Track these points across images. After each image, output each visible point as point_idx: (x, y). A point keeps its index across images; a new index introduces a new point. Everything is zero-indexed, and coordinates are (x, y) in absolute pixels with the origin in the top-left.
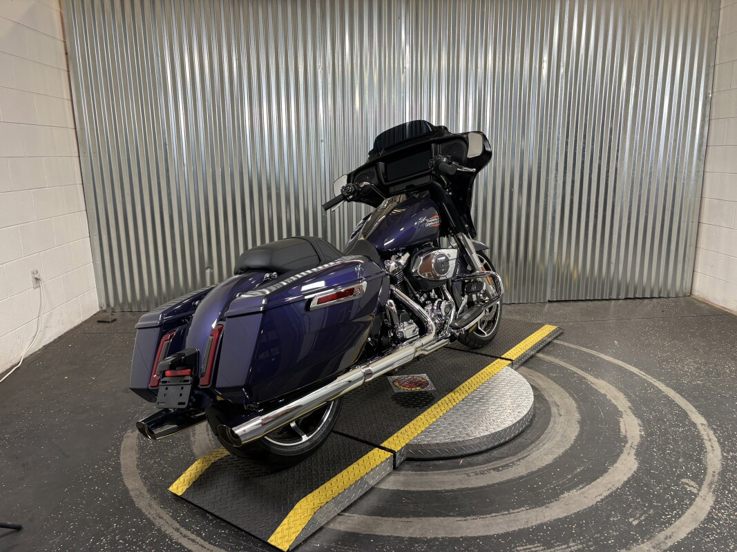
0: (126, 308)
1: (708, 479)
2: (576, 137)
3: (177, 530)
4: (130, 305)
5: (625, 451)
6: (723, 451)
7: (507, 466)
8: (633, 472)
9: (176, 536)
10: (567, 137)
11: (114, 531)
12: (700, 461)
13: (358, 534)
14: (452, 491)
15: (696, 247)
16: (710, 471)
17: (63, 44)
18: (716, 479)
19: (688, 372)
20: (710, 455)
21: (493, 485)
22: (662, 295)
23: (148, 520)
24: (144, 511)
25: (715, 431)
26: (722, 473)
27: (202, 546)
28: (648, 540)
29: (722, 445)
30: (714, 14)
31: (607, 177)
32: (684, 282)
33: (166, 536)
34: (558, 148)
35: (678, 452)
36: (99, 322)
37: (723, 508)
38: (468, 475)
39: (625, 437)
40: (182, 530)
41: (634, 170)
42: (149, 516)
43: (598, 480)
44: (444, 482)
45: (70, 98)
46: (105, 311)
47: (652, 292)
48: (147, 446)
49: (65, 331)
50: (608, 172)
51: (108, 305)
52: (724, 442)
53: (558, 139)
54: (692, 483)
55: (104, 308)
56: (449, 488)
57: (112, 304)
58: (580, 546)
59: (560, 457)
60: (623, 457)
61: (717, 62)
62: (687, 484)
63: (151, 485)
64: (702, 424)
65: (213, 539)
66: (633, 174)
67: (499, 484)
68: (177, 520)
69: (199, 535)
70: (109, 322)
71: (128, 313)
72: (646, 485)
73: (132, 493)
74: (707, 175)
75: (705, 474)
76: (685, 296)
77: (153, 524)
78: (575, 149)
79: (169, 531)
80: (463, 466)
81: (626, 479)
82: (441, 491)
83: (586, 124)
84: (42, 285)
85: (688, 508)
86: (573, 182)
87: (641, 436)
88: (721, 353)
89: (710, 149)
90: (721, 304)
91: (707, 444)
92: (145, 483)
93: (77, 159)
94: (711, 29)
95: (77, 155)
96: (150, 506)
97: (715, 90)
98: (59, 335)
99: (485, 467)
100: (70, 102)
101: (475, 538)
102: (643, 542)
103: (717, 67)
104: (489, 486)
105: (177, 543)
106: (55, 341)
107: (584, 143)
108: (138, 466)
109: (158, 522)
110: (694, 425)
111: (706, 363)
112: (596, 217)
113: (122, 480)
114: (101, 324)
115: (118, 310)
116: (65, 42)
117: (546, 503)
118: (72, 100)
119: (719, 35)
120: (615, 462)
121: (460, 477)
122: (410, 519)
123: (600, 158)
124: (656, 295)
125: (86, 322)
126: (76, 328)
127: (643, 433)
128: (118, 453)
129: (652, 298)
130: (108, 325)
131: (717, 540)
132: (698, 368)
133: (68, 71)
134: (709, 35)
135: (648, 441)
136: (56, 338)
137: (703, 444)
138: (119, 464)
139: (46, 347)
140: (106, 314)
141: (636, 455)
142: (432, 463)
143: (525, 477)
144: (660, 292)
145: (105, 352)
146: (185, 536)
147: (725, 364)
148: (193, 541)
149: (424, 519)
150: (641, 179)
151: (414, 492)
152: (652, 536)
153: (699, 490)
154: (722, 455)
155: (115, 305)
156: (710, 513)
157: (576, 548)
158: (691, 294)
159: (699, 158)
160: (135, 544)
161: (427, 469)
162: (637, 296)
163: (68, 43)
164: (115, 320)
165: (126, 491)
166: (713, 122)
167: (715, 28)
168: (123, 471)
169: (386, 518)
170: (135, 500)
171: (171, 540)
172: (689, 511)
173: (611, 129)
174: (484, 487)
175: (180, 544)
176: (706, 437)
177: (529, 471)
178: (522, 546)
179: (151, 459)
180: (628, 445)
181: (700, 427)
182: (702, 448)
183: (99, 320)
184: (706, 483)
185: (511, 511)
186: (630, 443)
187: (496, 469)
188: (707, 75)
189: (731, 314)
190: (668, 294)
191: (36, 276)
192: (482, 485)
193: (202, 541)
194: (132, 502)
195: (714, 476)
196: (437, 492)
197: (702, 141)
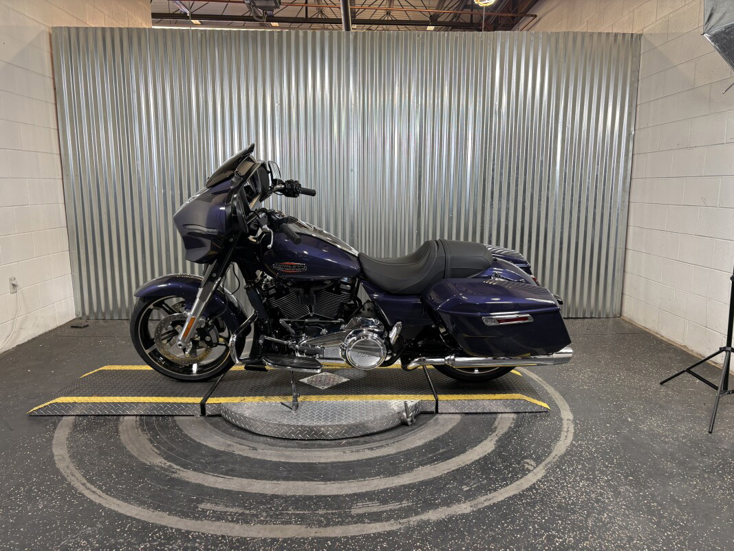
0: (100, 316)
1: (548, 460)
2: (510, 168)
3: (84, 484)
4: (104, 314)
5: (489, 439)
6: (574, 440)
7: (382, 446)
8: (486, 453)
9: (81, 489)
10: (502, 168)
11: (33, 482)
12: (549, 447)
13: (231, 491)
14: (325, 463)
15: (624, 271)
16: (553, 454)
17: (52, 80)
18: (555, 460)
19: (581, 379)
20: (560, 443)
21: (362, 460)
22: (593, 316)
23: (63, 477)
24: (61, 470)
25: (576, 424)
26: (562, 457)
27: (100, 496)
28: (469, 501)
29: (576, 435)
30: (635, 58)
31: (539, 205)
32: (614, 304)
33: (73, 488)
34: (493, 178)
35: (535, 440)
36: (72, 327)
37: (548, 481)
38: (344, 452)
39: (496, 428)
40: (88, 485)
41: (564, 199)
42: (64, 474)
43: (454, 459)
44: (320, 457)
45: (56, 127)
46: (81, 318)
47: (584, 313)
48: (81, 424)
49: (40, 334)
50: (540, 200)
51: (84, 313)
52: (579, 433)
53: (493, 170)
54: (533, 463)
55: (81, 315)
56: (323, 461)
57: (87, 312)
58: (410, 504)
59: (430, 442)
60: (485, 442)
61: (639, 103)
62: (528, 463)
63: (74, 453)
64: (568, 420)
65: (110, 491)
66: (564, 203)
67: (366, 460)
68: (86, 477)
69: (100, 488)
70: (81, 327)
71: (101, 321)
72: (492, 463)
73: (56, 458)
74: (631, 205)
75: (547, 456)
76: (615, 317)
77: (66, 480)
78: (509, 179)
79: (77, 485)
80: (344, 445)
81: (477, 459)
82: (315, 464)
83: (518, 157)
84: (19, 291)
85: (517, 480)
86: (508, 209)
87: (510, 428)
88: (620, 364)
89: (633, 181)
90: (642, 324)
91: (563, 434)
92: (69, 452)
93: (61, 181)
94: (633, 72)
95: (61, 177)
96: (68, 467)
97: (637, 128)
98: (34, 337)
99: (362, 447)
100: (56, 131)
101: (326, 497)
102: (464, 502)
103: (638, 107)
104: (358, 461)
105: (80, 493)
106: (29, 342)
107: (517, 174)
108: (67, 438)
109: (70, 478)
110: (561, 420)
111: (600, 373)
112: (530, 241)
113: (51, 449)
114: (74, 329)
115: (92, 318)
116: (54, 79)
117: (399, 474)
118: (58, 130)
119: (640, 78)
120: (476, 446)
121: (337, 454)
122: (279, 482)
123: (533, 188)
124: (588, 315)
125: (61, 327)
126: (50, 331)
127: (513, 425)
128: (55, 429)
129: (584, 318)
130: (79, 330)
131: (528, 504)
132: (590, 377)
133: (56, 104)
134: (631, 79)
135: (513, 431)
136: (30, 339)
137: (560, 434)
138: (53, 437)
139: (19, 346)
140: (81, 321)
141: (497, 441)
142: (318, 442)
143: (392, 455)
144: (592, 313)
145: (70, 352)
146: (88, 489)
147: (618, 373)
148: (94, 492)
149: (291, 482)
150: (571, 208)
151: (292, 463)
152: (475, 499)
153: (535, 468)
154: (571, 443)
155: (90, 313)
156: (534, 484)
157: (406, 505)
158: (621, 315)
159: (624, 190)
160: (46, 493)
161: (312, 446)
162: (570, 316)
163: (56, 79)
164: (87, 326)
165: (52, 456)
166: (635, 157)
167: (636, 72)
168: (54, 442)
169: (260, 481)
170: (57, 462)
171: (76, 491)
172: (518, 482)
173: (542, 161)
174: (354, 461)
175: (83, 494)
176: (565, 429)
177: (398, 451)
178: (363, 502)
179: (81, 434)
180: (494, 434)
181: (565, 422)
182: (557, 438)
183: (73, 325)
184: (543, 463)
185: (367, 478)
186: (497, 432)
187: (372, 449)
188: (629, 114)
189: (648, 333)
190: (599, 315)
191: (14, 282)
192: (352, 460)
193: (101, 492)
194: (54, 464)
195: (554, 458)
196: (312, 463)
197: (627, 174)
